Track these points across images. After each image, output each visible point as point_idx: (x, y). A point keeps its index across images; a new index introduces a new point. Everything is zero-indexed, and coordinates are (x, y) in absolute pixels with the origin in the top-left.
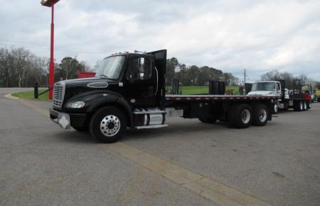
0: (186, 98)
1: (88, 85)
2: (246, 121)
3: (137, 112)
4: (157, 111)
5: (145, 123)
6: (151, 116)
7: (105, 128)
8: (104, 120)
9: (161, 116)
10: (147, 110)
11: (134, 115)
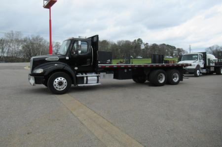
0: (113, 66)
1: (46, 59)
2: (162, 81)
3: (80, 75)
4: (94, 74)
5: (85, 82)
6: (89, 78)
7: (57, 85)
8: (56, 80)
9: (96, 78)
10: (86, 74)
11: (76, 77)
